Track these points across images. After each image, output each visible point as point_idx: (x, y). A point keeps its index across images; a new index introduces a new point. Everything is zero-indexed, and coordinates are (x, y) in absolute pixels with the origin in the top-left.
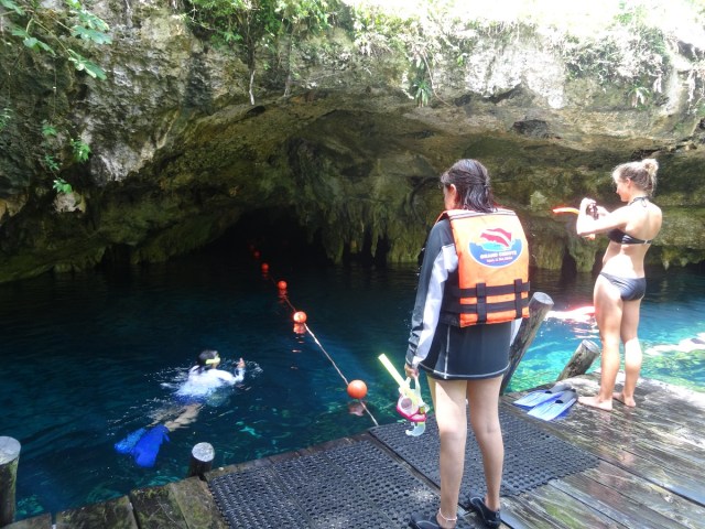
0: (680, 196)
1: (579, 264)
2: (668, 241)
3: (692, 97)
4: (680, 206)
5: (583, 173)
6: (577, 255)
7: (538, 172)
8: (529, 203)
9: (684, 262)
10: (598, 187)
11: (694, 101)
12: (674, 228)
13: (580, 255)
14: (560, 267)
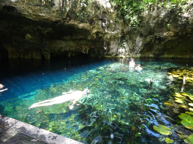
0: (70, 37)
1: (46, 57)
2: (69, 49)
3: (61, 5)
4: (70, 40)
5: (40, 28)
6: (45, 54)
7: (25, 27)
8: (25, 38)
9: (74, 55)
10: (46, 33)
11: (63, 6)
12: (70, 46)
13: (46, 54)
14: (41, 58)
